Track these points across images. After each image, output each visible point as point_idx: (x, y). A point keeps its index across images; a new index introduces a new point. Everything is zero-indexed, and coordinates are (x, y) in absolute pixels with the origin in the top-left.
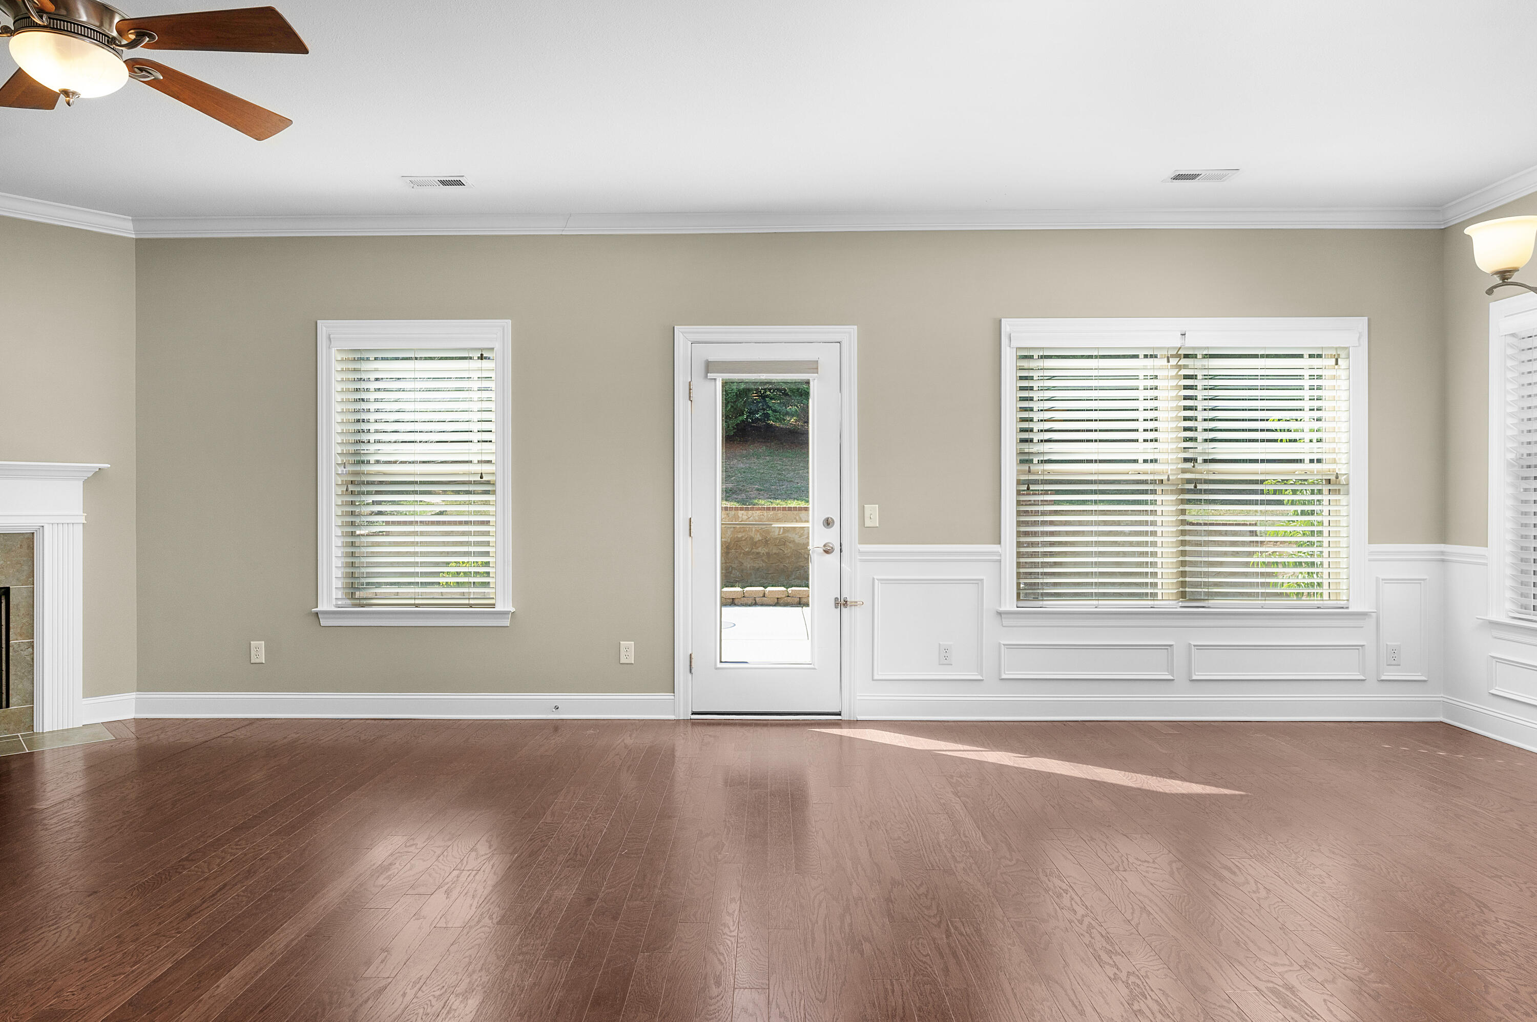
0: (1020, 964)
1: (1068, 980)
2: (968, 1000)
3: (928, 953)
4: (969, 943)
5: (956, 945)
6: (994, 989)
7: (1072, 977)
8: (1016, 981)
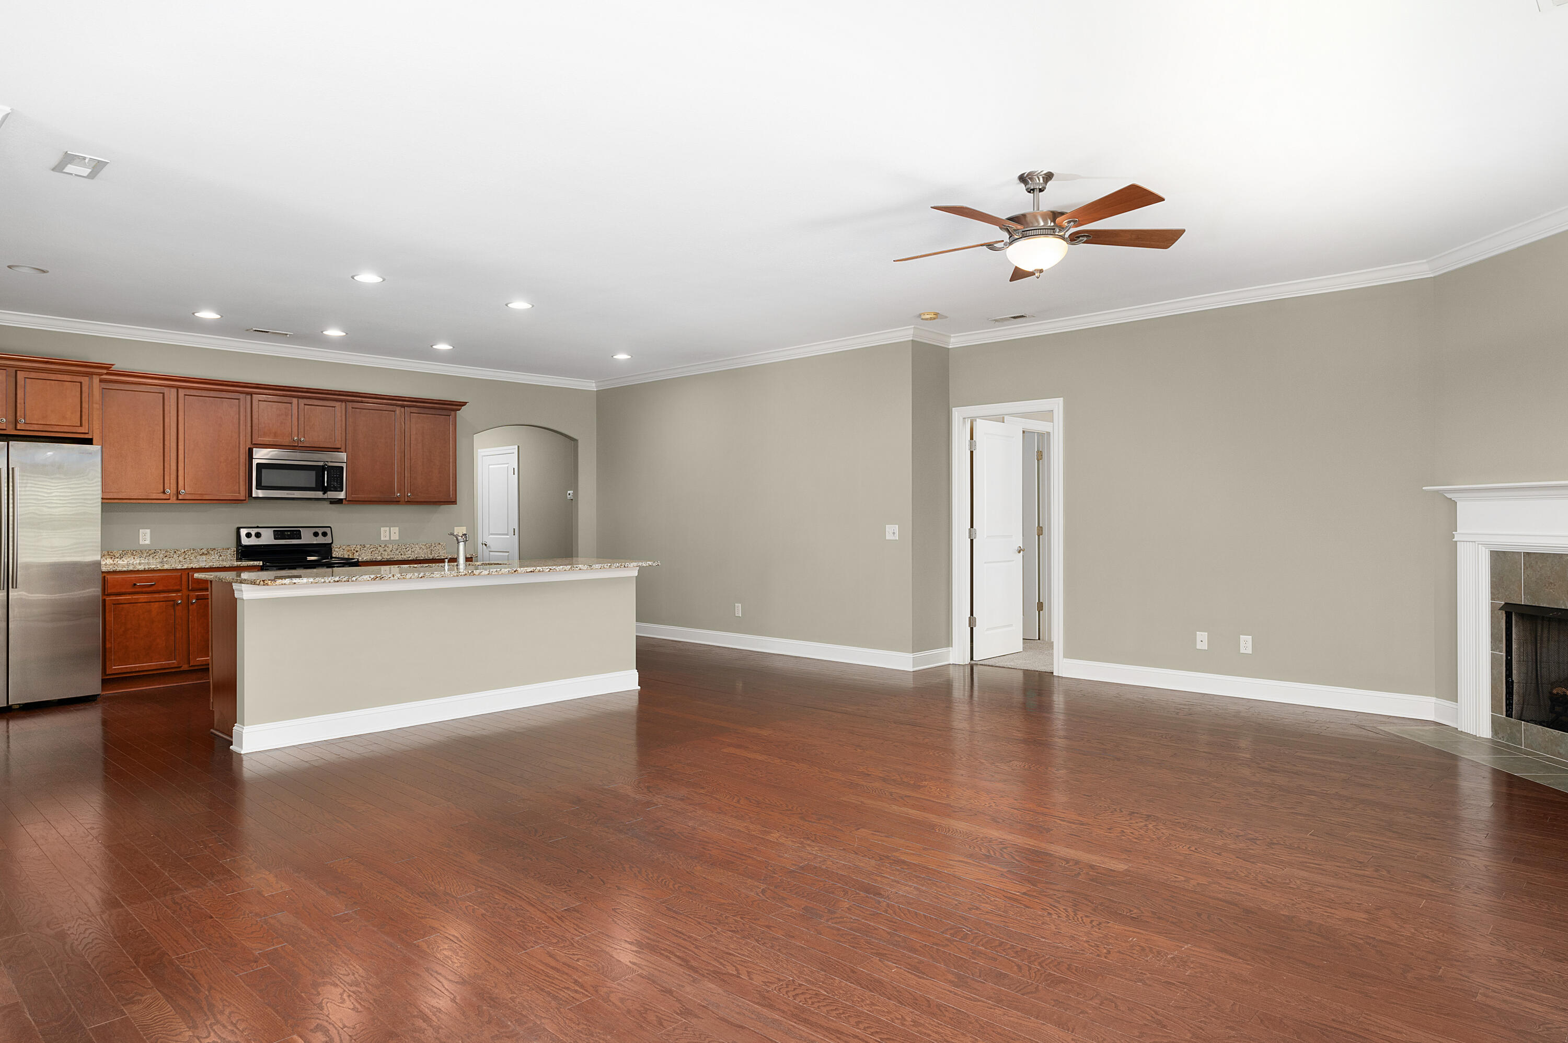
0: (496, 985)
1: (447, 988)
2: (519, 945)
3: (578, 961)
4: (553, 983)
5: (562, 977)
6: (505, 959)
7: (446, 992)
8: (490, 970)
